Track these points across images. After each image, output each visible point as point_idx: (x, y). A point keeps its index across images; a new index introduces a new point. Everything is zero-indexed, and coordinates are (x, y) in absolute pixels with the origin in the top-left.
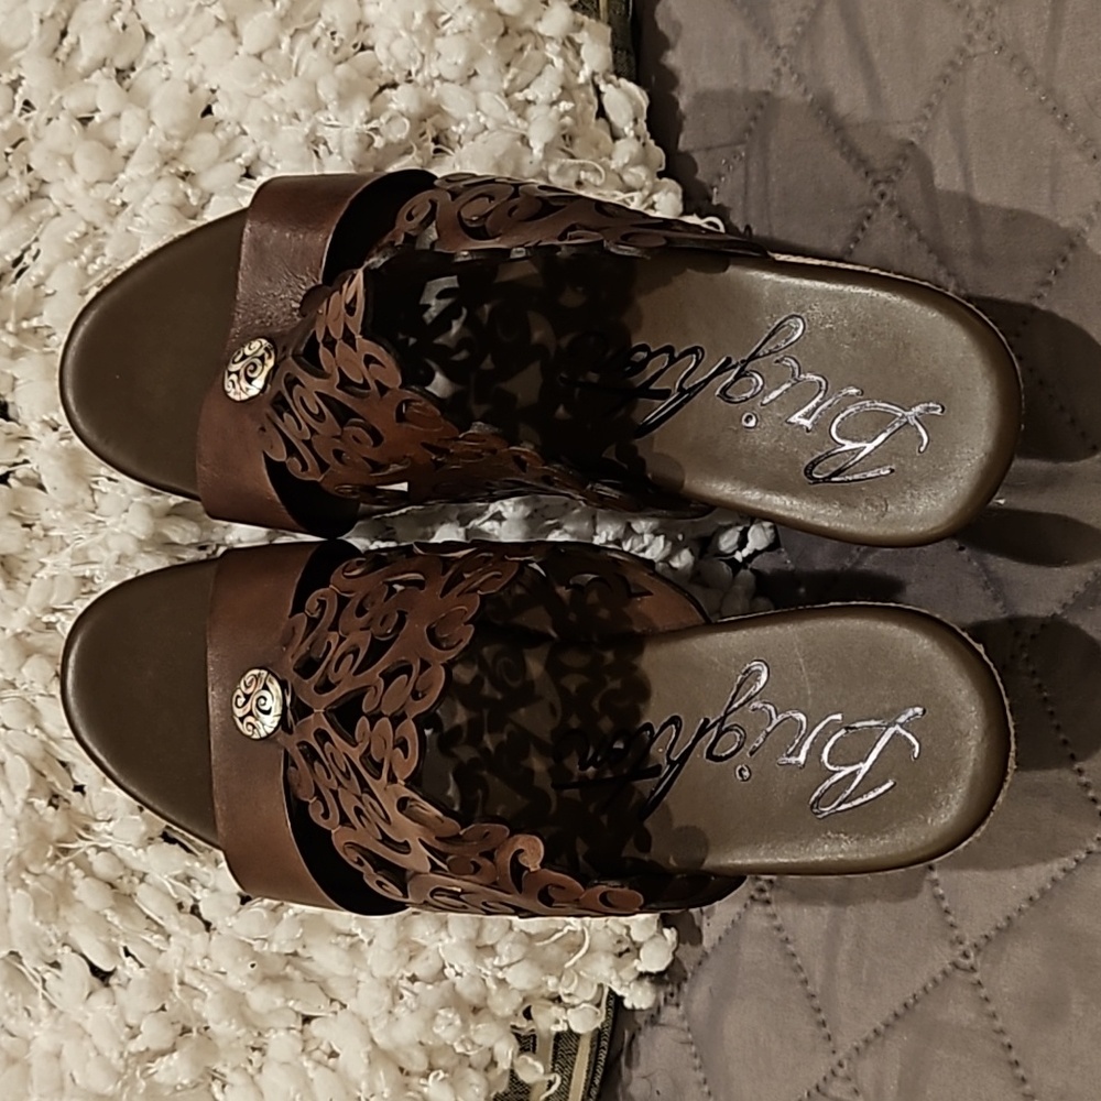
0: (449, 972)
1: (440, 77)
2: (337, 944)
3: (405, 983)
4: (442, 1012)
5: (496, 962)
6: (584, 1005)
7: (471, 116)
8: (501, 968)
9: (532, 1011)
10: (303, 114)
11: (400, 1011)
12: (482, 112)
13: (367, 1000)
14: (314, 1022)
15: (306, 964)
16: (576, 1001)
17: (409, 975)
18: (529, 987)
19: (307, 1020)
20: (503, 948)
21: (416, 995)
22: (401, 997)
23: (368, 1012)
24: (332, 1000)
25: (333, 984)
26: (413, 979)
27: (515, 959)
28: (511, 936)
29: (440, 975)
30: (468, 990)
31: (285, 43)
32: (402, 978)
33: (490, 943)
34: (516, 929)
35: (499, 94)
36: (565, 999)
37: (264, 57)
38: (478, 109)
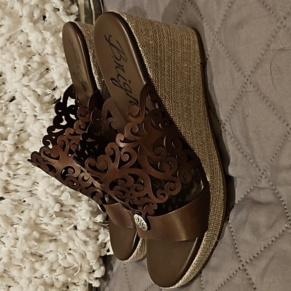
0: (44, 276)
1: (47, 54)
2: (16, 268)
3: (33, 279)
4: (40, 286)
5: (56, 274)
6: (81, 285)
7: (54, 63)
8: (57, 276)
9: (69, 287)
10: (11, 61)
11: (30, 285)
12: (58, 63)
13: (23, 282)
14: (11, 288)
15: (9, 273)
16: (80, 284)
17: (34, 276)
18: (63, 281)
19: (10, 287)
20: (57, 271)
21: (35, 282)
22: (32, 282)
23: (24, 286)
24: (16, 282)
25: (15, 278)
26: (35, 277)
27: (60, 273)
28: (60, 267)
29: (42, 277)
30: (48, 281)
31: (8, 44)
32: (33, 277)
33: (55, 269)
34: (62, 266)
35: (62, 58)
36: (77, 284)
37: (3, 48)
38: (56, 61)
